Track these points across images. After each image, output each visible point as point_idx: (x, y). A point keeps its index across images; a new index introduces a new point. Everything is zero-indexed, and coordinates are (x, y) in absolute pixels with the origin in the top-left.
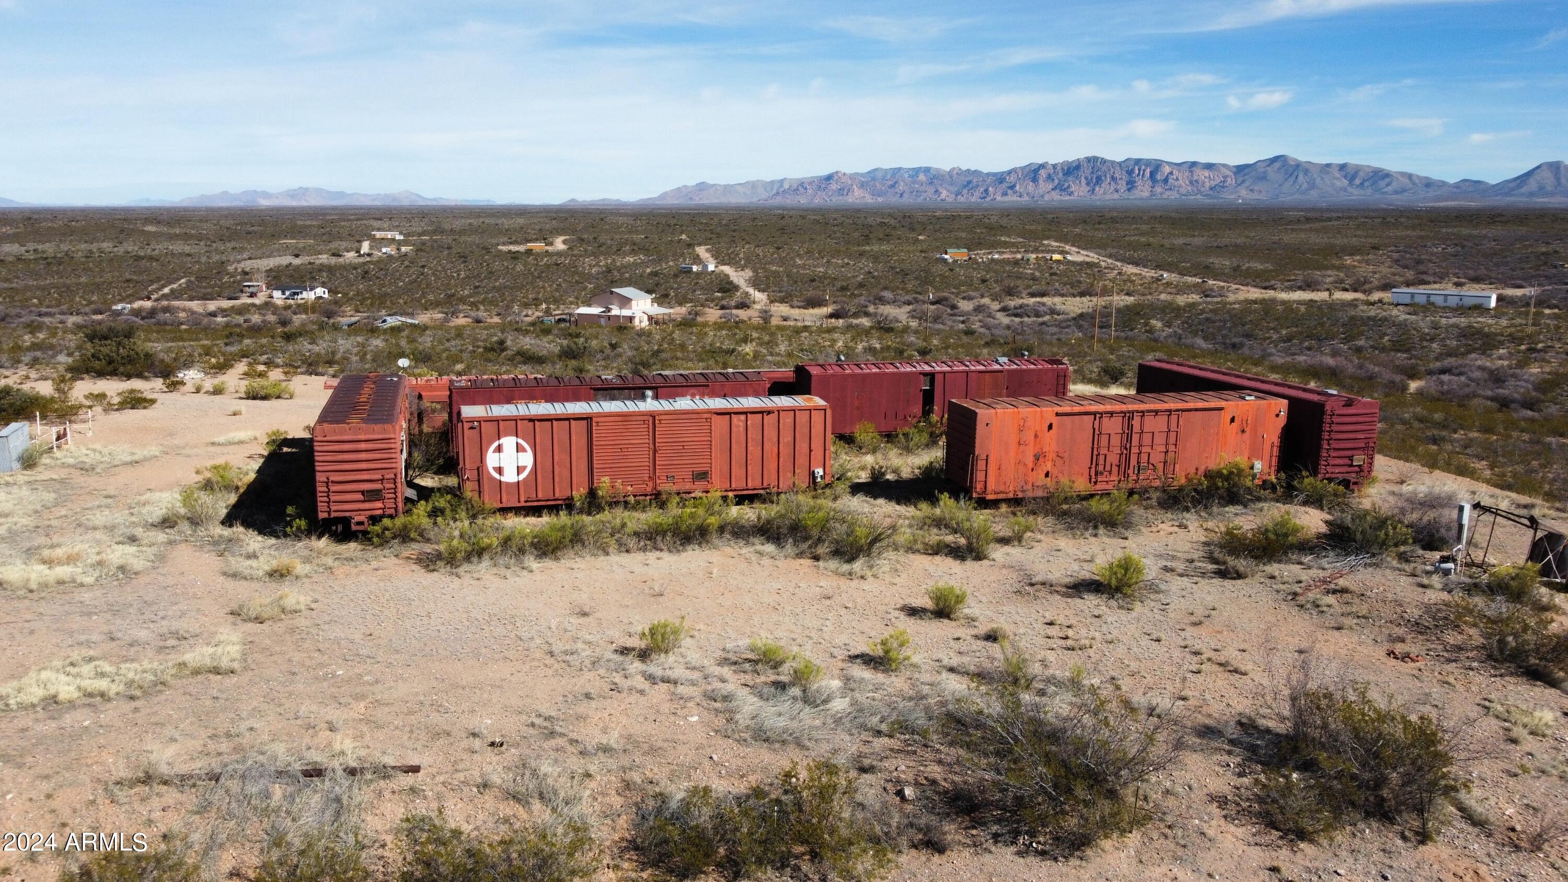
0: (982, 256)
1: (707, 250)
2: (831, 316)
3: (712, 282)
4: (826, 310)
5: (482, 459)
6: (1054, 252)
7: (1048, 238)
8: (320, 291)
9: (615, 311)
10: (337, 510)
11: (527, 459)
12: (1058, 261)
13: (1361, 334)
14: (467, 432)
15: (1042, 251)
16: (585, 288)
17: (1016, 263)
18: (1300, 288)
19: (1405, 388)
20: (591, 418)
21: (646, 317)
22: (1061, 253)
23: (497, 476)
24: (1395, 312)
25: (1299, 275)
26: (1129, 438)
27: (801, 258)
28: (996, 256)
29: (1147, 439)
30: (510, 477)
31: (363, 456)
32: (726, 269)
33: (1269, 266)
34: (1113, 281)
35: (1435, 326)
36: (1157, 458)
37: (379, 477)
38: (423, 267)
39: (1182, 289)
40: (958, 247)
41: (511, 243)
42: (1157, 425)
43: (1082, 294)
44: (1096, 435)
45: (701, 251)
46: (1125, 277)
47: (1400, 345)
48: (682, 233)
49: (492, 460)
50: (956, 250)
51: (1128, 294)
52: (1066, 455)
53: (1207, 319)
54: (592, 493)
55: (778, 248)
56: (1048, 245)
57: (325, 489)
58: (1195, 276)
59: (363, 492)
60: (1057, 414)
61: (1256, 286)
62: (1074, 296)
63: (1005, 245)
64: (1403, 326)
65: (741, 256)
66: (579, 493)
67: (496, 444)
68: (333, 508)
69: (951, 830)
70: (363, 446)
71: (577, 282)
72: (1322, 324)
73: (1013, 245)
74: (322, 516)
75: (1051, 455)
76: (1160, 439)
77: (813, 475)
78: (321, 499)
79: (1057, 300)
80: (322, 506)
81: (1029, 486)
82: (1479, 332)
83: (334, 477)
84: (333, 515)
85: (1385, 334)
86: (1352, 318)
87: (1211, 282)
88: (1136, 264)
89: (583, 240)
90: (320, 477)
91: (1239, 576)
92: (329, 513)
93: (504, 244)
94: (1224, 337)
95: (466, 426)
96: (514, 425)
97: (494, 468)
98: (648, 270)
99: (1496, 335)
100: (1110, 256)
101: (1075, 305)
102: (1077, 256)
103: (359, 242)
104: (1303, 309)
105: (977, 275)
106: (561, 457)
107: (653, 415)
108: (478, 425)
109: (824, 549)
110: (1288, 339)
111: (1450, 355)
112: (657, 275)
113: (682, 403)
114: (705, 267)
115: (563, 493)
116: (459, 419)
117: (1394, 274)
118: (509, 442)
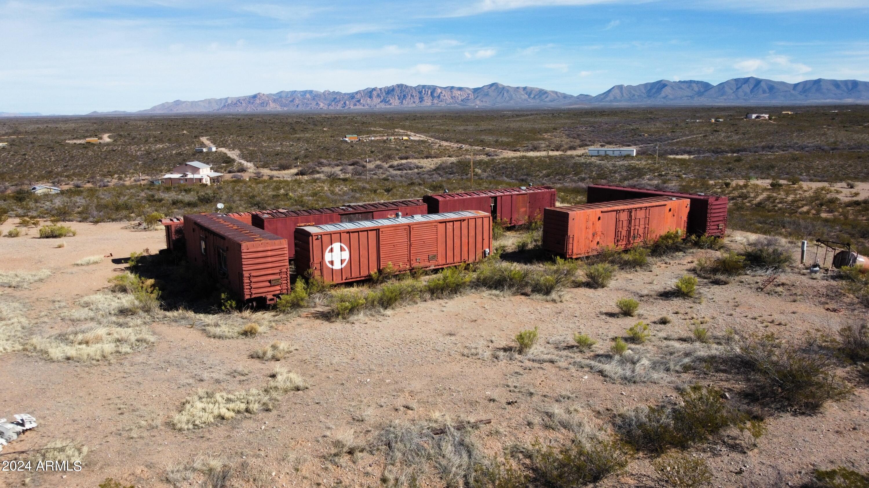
0: (365, 138)
1: (208, 139)
2: (297, 174)
3: (217, 158)
4: (294, 171)
5: (323, 258)
6: (402, 135)
7: (397, 128)
9: (190, 176)
10: (256, 293)
11: (346, 255)
12: (406, 140)
13: (582, 171)
14: (315, 242)
15: (396, 135)
16: (138, 164)
17: (384, 141)
18: (532, 150)
20: (379, 229)
21: (209, 179)
22: (407, 135)
23: (330, 266)
24: (593, 160)
25: (528, 144)
26: (630, 222)
27: (265, 143)
28: (373, 138)
29: (637, 221)
30: (337, 266)
31: (270, 259)
32: (223, 150)
33: (511, 140)
34: (438, 149)
35: (614, 166)
36: (641, 232)
37: (278, 271)
38: (24, 155)
39: (475, 153)
40: (353, 135)
41: (74, 139)
42: (641, 214)
43: (427, 157)
44: (617, 221)
45: (204, 139)
46: (443, 148)
48: (183, 130)
49: (328, 257)
50: (351, 136)
51: (449, 156)
52: (605, 233)
53: (503, 167)
54: (380, 271)
55: (250, 137)
56: (398, 132)
57: (248, 281)
58: (478, 146)
59: (270, 281)
60: (602, 212)
61: (509, 150)
62: (423, 158)
63: (374, 132)
64: (599, 166)
65: (229, 142)
66: (374, 272)
67: (330, 247)
68: (254, 292)
70: (269, 253)
71: (130, 161)
72: (562, 167)
73: (380, 132)
74: (247, 297)
75: (599, 233)
76: (642, 222)
77: (484, 253)
78: (246, 287)
79: (416, 161)
80: (247, 292)
81: (590, 250)
82: (634, 168)
83: (254, 273)
84: (253, 296)
85: (592, 171)
86: (575, 163)
87: (487, 149)
88: (446, 140)
89: (121, 135)
90: (246, 274)
91: (726, 283)
92: (251, 295)
93: (69, 139)
94: (516, 176)
95: (314, 238)
96: (339, 236)
97: (329, 262)
98: (174, 152)
99: (643, 169)
100: (432, 137)
101: (428, 164)
102: (415, 137)
105: (368, 149)
106: (364, 252)
107: (409, 226)
108: (320, 237)
109: (528, 290)
110: (548, 175)
111: (625, 180)
112: (181, 155)
113: (418, 218)
114: (210, 149)
115: (364, 273)
116: (308, 234)
117: (571, 142)
118: (336, 246)
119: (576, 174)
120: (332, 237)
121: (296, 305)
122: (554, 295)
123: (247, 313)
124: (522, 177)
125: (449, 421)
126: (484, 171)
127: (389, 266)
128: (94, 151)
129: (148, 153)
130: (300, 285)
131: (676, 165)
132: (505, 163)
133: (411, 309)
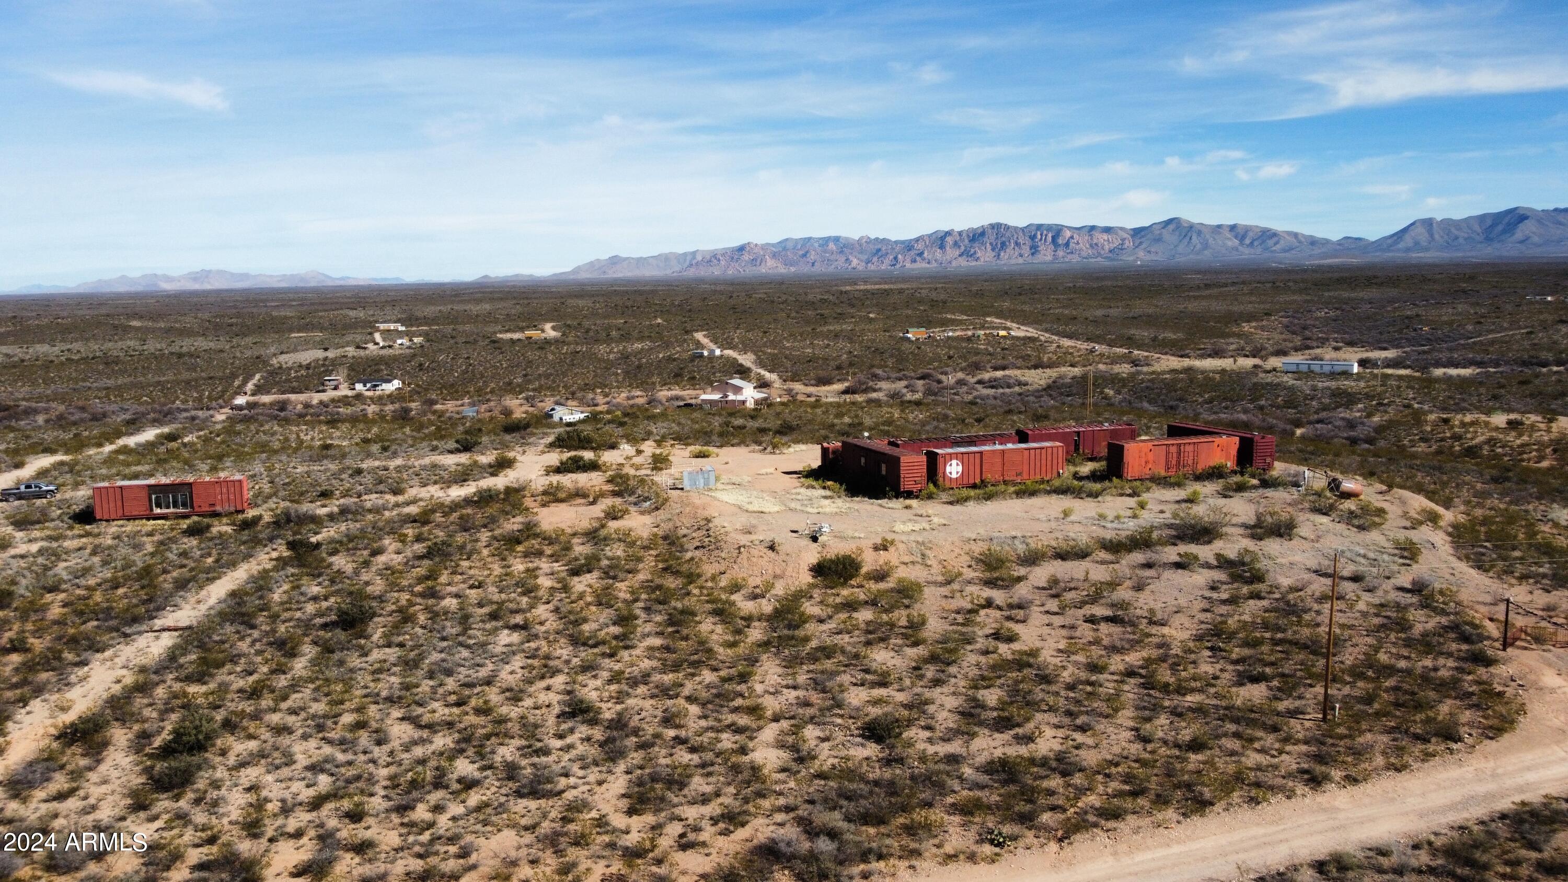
0: (939, 334)
1: (705, 336)
2: (846, 392)
3: (725, 365)
4: (839, 387)
5: (945, 470)
6: (997, 328)
7: (989, 315)
8: (396, 384)
10: (908, 488)
11: (960, 469)
12: (1004, 337)
13: (1262, 396)
14: (940, 459)
15: (988, 328)
16: (618, 374)
17: (969, 339)
18: (1210, 356)
19: (1293, 433)
20: (982, 453)
21: (753, 401)
22: (1005, 328)
23: (950, 475)
24: (1285, 379)
25: (1207, 343)
26: (1179, 454)
27: (788, 341)
28: (950, 334)
29: (1186, 453)
30: (954, 476)
31: (915, 468)
32: (729, 353)
33: (1180, 335)
34: (1055, 353)
35: (1314, 389)
36: (1190, 462)
37: (919, 475)
38: (468, 358)
39: (1115, 360)
40: (918, 327)
41: (507, 331)
42: (1189, 448)
43: (1036, 367)
44: (1168, 453)
45: (699, 336)
46: (1063, 350)
47: (1290, 403)
49: (948, 469)
50: (915, 330)
51: (1072, 366)
52: (1156, 462)
53: (1147, 387)
54: (982, 481)
55: (765, 332)
56: (992, 322)
57: (903, 480)
58: (1121, 347)
59: (915, 481)
60: (1153, 445)
61: (1173, 355)
62: (1029, 368)
64: (1291, 389)
65: (737, 340)
66: (978, 481)
67: (950, 463)
68: (906, 487)
69: (1178, 542)
70: (915, 464)
71: (606, 368)
72: (1234, 389)
73: (961, 322)
74: (902, 490)
75: (1151, 462)
76: (1191, 454)
77: (1058, 473)
78: (902, 484)
79: (1018, 373)
80: (902, 487)
81: (1143, 474)
82: (1345, 392)
83: (907, 476)
84: (906, 490)
85: (1279, 396)
86: (1255, 384)
87: (1136, 352)
88: (1070, 337)
89: (569, 326)
90: (902, 476)
92: (904, 489)
93: (501, 332)
94: (1163, 401)
95: (940, 457)
97: (949, 472)
98: (662, 356)
99: (1356, 394)
100: (1046, 331)
101: (1037, 378)
102: (1020, 331)
103: (371, 334)
104: (1217, 376)
105: (943, 352)
106: (971, 468)
107: (1003, 451)
108: (944, 456)
109: (1084, 495)
110: (1210, 401)
111: (1324, 410)
112: (674, 360)
113: (1010, 446)
114: (712, 352)
115: (972, 481)
116: (937, 454)
117: (1285, 340)
118: (954, 462)
119: (1252, 401)
120: (951, 456)
121: (930, 497)
122: (1100, 498)
123: (901, 500)
124: (1171, 403)
125: (1019, 535)
126: (1118, 392)
127: (988, 477)
128: (554, 354)
129: (625, 357)
130: (931, 486)
131: (1413, 388)
132: (1152, 381)
133: (1004, 503)
